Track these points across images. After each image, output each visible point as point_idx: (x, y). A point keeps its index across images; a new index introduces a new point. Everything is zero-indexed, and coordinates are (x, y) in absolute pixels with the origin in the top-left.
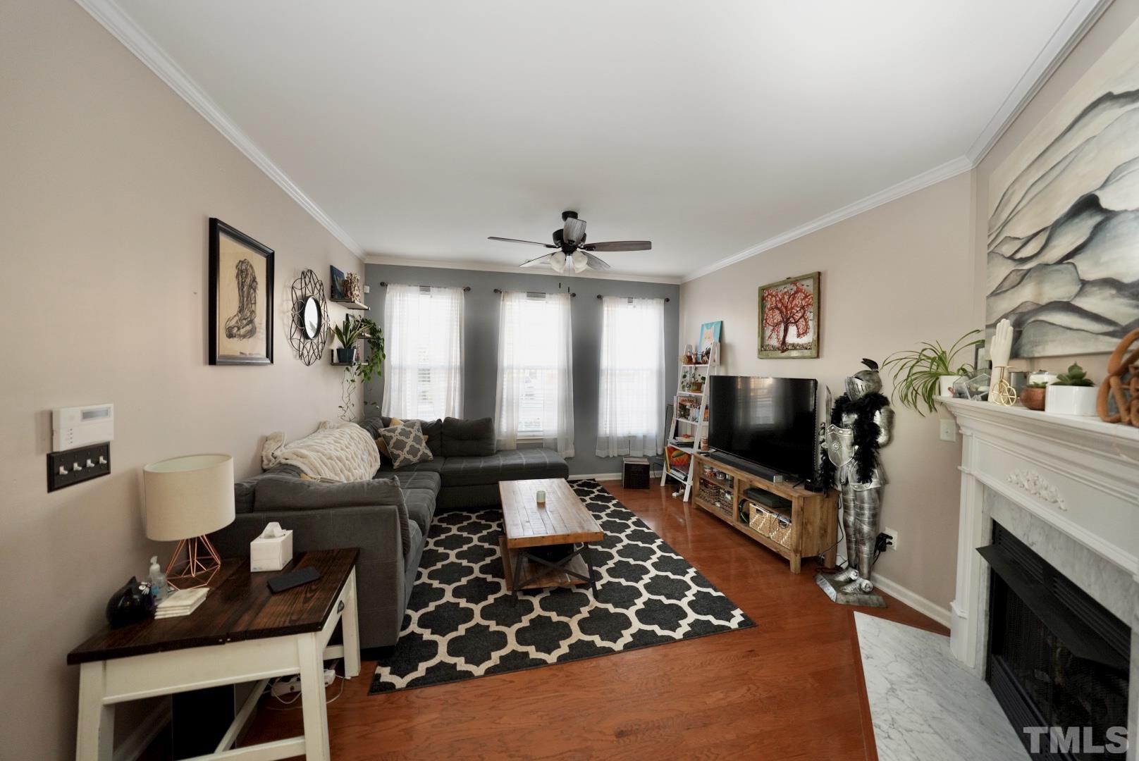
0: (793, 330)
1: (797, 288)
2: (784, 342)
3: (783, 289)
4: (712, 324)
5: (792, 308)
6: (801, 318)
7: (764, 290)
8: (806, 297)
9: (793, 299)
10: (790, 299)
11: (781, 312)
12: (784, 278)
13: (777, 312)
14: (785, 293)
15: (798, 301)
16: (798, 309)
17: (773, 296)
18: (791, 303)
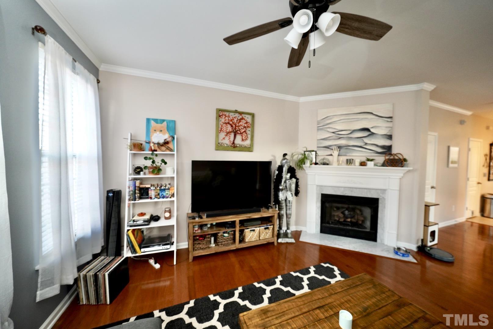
0: (239, 137)
1: (242, 117)
2: (233, 143)
3: (232, 115)
4: (163, 121)
5: (239, 126)
6: (244, 132)
7: (220, 111)
8: (247, 123)
9: (240, 121)
10: (238, 121)
11: (232, 126)
12: (234, 109)
13: (229, 126)
14: (235, 117)
15: (242, 123)
16: (242, 127)
17: (226, 116)
18: (238, 123)
